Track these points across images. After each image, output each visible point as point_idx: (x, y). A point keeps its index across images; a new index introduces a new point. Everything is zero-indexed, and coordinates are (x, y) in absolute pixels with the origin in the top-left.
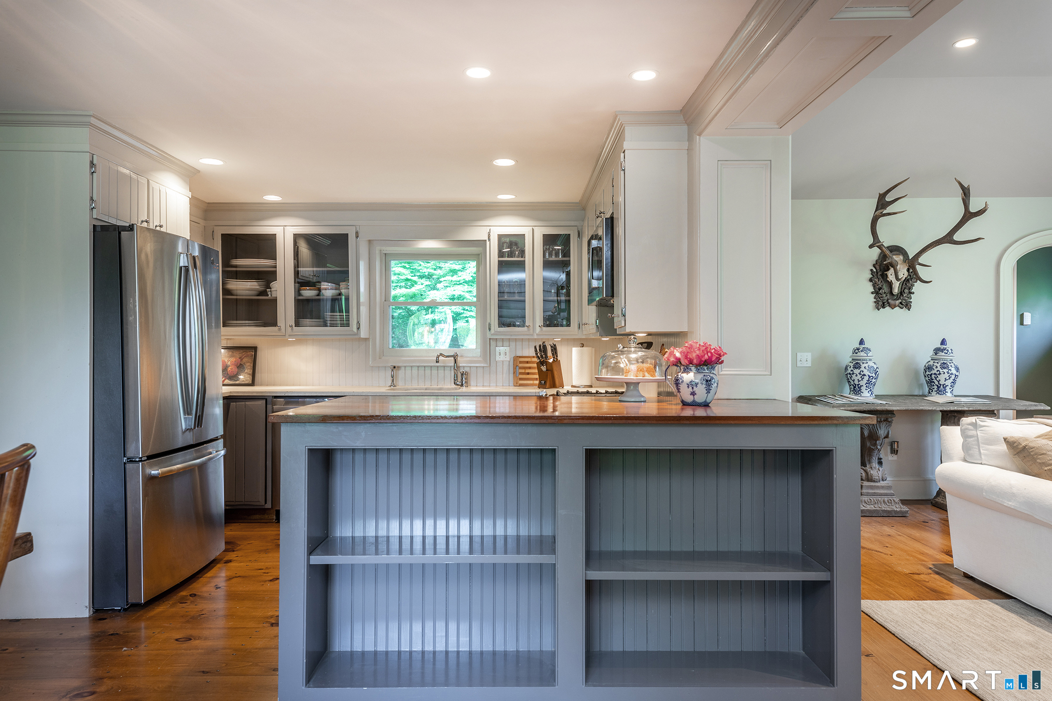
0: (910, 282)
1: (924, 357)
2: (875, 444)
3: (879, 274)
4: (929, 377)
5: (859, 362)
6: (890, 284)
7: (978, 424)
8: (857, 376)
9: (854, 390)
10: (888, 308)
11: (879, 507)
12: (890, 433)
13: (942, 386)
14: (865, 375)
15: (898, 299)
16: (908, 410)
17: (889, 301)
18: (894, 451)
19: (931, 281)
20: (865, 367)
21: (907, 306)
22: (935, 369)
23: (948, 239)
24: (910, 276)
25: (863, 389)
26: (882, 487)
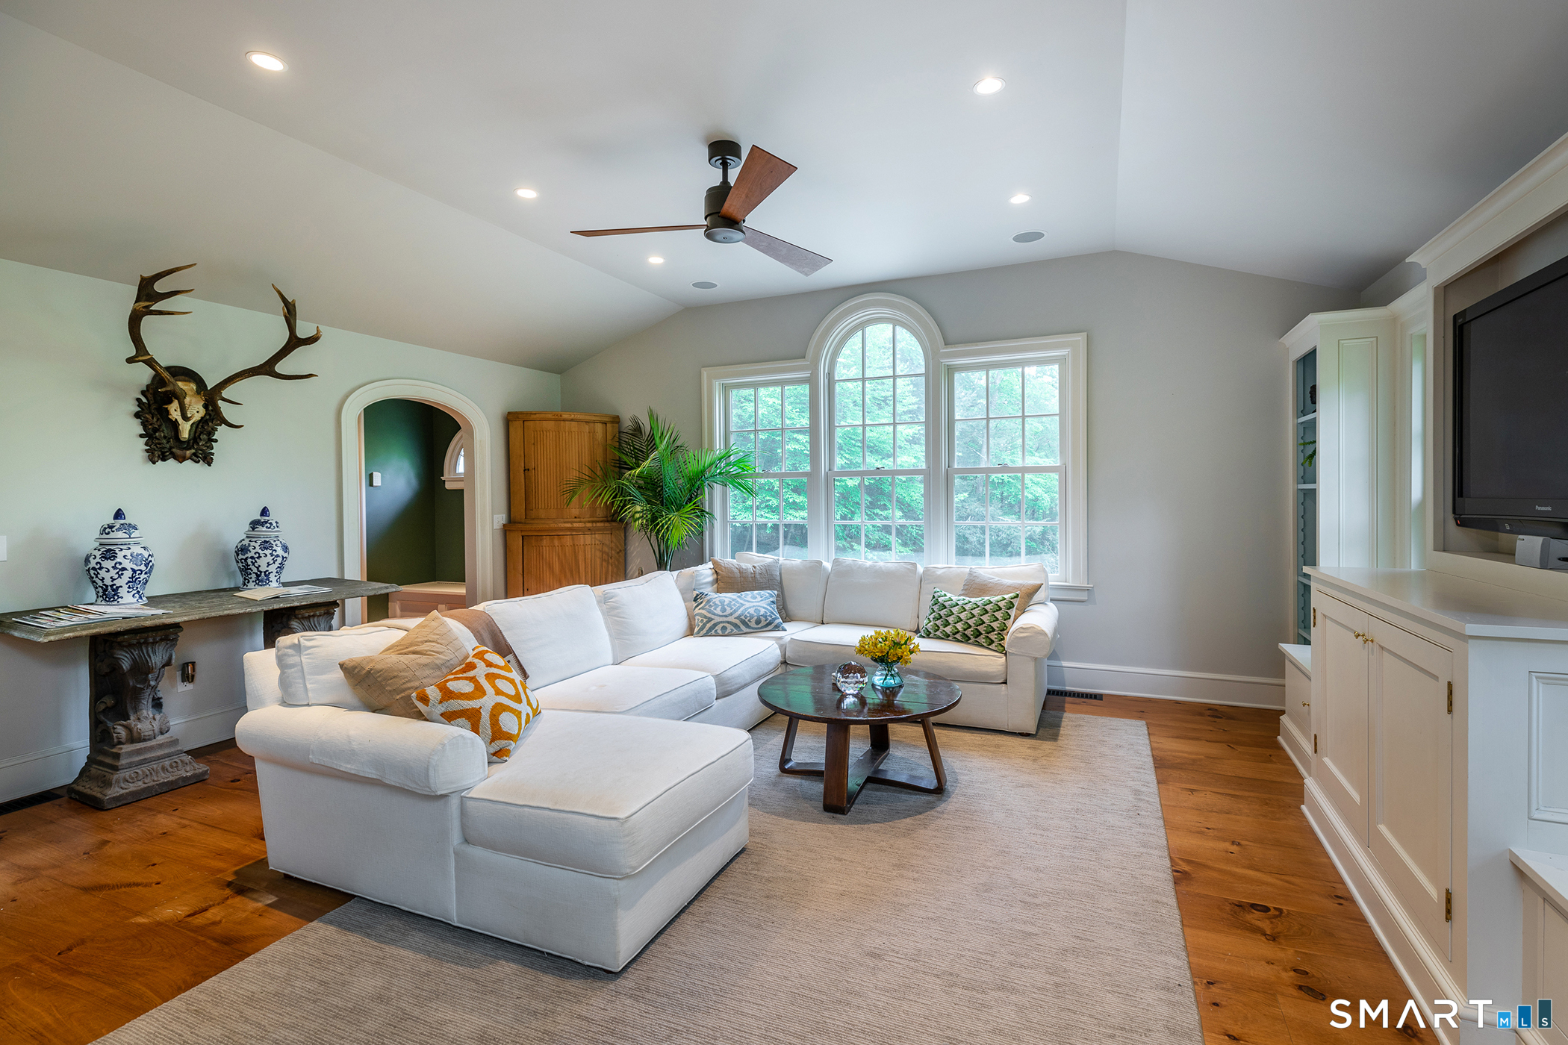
0: (210, 424)
1: (236, 533)
2: (146, 681)
3: (153, 407)
4: (242, 563)
5: (112, 548)
6: (175, 425)
7: (302, 645)
8: (108, 571)
9: (105, 594)
10: (171, 462)
11: (154, 781)
12: (174, 657)
13: (263, 574)
14: (126, 569)
15: (190, 449)
16: (204, 619)
17: (174, 450)
18: (188, 678)
19: (242, 426)
20: (124, 557)
21: (208, 459)
22: (251, 550)
23: (267, 369)
24: (210, 415)
25: (123, 592)
26: (161, 746)
